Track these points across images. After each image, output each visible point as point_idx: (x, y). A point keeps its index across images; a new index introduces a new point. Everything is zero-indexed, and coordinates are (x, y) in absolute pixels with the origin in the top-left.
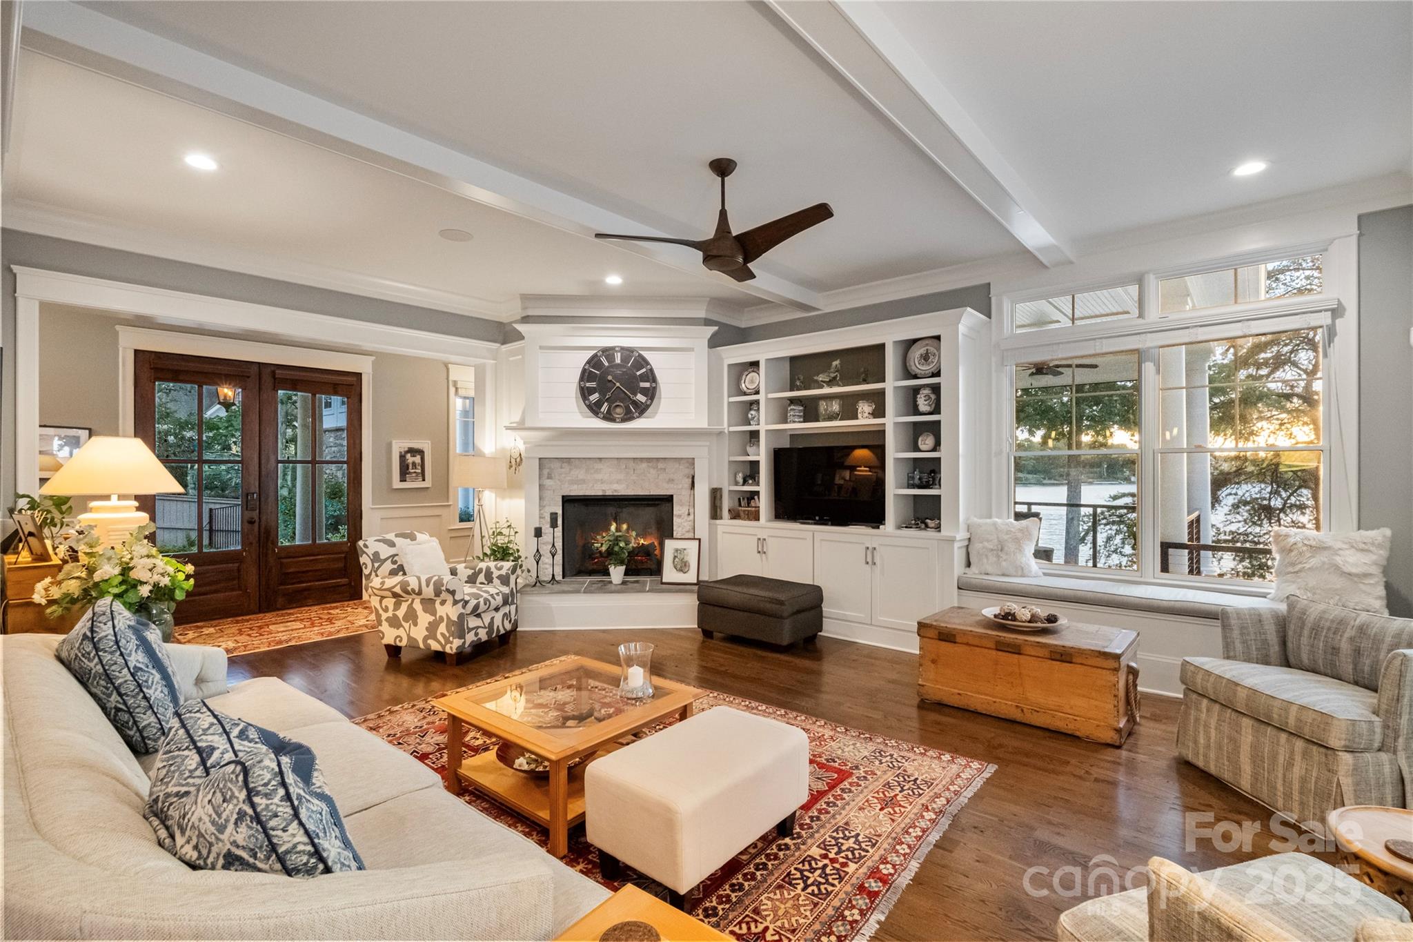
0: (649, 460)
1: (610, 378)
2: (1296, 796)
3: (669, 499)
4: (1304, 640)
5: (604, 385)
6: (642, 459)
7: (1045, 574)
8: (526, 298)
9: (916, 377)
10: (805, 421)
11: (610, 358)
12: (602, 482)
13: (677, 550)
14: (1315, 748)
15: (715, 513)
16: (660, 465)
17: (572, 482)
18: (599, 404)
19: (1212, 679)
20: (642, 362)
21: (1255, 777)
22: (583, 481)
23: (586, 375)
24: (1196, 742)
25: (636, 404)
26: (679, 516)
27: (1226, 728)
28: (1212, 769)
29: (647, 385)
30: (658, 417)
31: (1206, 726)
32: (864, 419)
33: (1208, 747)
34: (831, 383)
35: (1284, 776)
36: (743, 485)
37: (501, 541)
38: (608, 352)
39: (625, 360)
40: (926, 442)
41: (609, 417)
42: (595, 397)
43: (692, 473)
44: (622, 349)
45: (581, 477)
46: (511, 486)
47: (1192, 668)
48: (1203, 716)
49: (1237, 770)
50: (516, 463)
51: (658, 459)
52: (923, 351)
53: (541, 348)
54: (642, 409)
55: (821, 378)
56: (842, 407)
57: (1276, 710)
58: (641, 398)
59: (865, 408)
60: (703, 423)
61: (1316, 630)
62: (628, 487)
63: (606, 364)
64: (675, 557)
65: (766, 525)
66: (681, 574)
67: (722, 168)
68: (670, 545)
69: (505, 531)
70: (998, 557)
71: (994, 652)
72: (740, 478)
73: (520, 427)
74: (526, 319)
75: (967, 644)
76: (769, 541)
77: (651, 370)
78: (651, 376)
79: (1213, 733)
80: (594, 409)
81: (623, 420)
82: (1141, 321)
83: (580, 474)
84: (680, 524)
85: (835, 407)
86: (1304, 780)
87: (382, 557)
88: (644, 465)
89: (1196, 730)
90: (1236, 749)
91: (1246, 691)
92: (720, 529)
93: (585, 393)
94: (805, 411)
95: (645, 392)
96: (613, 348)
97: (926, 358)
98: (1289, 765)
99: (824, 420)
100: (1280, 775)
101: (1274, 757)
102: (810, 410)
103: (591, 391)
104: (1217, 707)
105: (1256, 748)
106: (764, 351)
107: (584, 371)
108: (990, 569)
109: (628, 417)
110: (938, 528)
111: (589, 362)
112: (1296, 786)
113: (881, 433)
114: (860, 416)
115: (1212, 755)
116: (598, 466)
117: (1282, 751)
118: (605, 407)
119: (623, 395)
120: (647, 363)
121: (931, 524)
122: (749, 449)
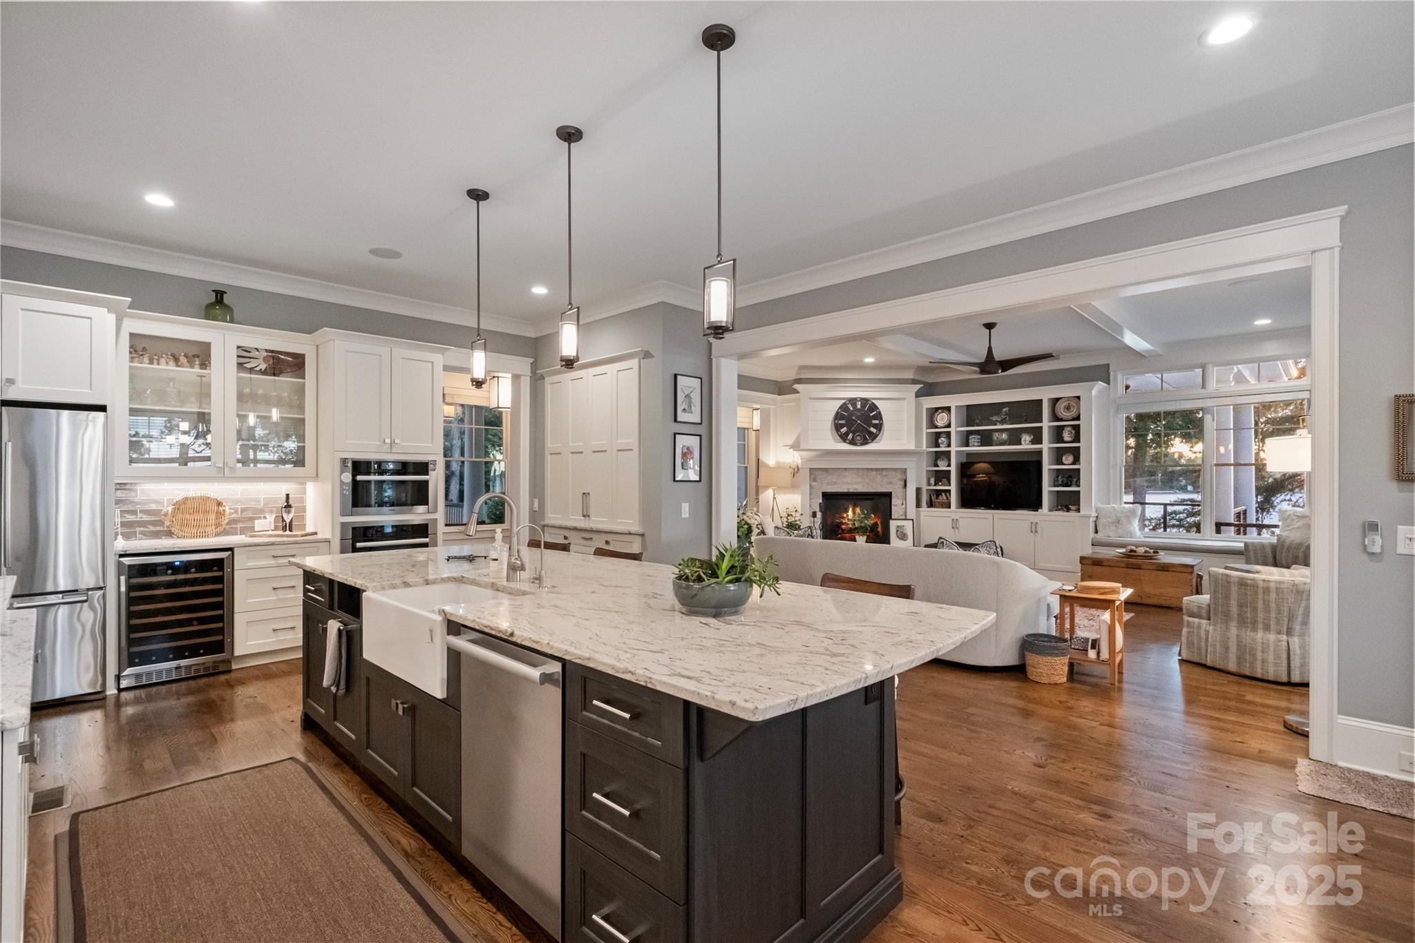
0: (877, 470)
1: (854, 418)
3: (889, 495)
4: (1284, 555)
5: (850, 423)
6: (872, 469)
8: (802, 368)
9: (1062, 420)
10: (982, 446)
11: (854, 405)
12: (848, 483)
13: (898, 527)
15: (918, 505)
16: (884, 473)
17: (828, 484)
18: (847, 434)
20: (874, 407)
22: (835, 483)
23: (838, 416)
25: (871, 433)
26: (896, 505)
29: (877, 422)
30: (882, 442)
32: (1026, 444)
34: (1002, 422)
36: (935, 485)
37: (791, 519)
38: (853, 401)
39: (863, 406)
40: (1067, 459)
41: (853, 443)
42: (844, 430)
43: (904, 477)
44: (862, 399)
45: (834, 480)
46: (793, 487)
50: (796, 471)
51: (882, 469)
52: (1065, 404)
53: (810, 399)
54: (874, 437)
55: (994, 418)
56: (1010, 436)
58: (873, 430)
59: (1026, 438)
60: (912, 447)
61: (1289, 549)
62: (863, 486)
63: (851, 409)
64: (897, 531)
65: (955, 511)
66: (903, 542)
67: (990, 326)
68: (893, 525)
69: (794, 514)
70: (1116, 526)
71: (1125, 569)
72: (932, 481)
73: (796, 446)
74: (799, 381)
75: (1110, 566)
76: (960, 520)
77: (880, 412)
78: (879, 416)
80: (844, 438)
81: (862, 445)
82: (1203, 391)
83: (832, 478)
84: (896, 510)
85: (1004, 436)
88: (874, 473)
92: (922, 514)
93: (837, 427)
94: (981, 439)
95: (875, 426)
96: (856, 399)
97: (1068, 408)
99: (997, 445)
102: (986, 439)
103: (842, 426)
106: (957, 401)
107: (837, 413)
108: (1111, 534)
109: (865, 442)
110: (1078, 510)
111: (840, 408)
113: (1040, 453)
114: (1023, 442)
116: (845, 473)
118: (850, 436)
119: (861, 428)
120: (877, 408)
121: (1073, 507)
122: (939, 463)
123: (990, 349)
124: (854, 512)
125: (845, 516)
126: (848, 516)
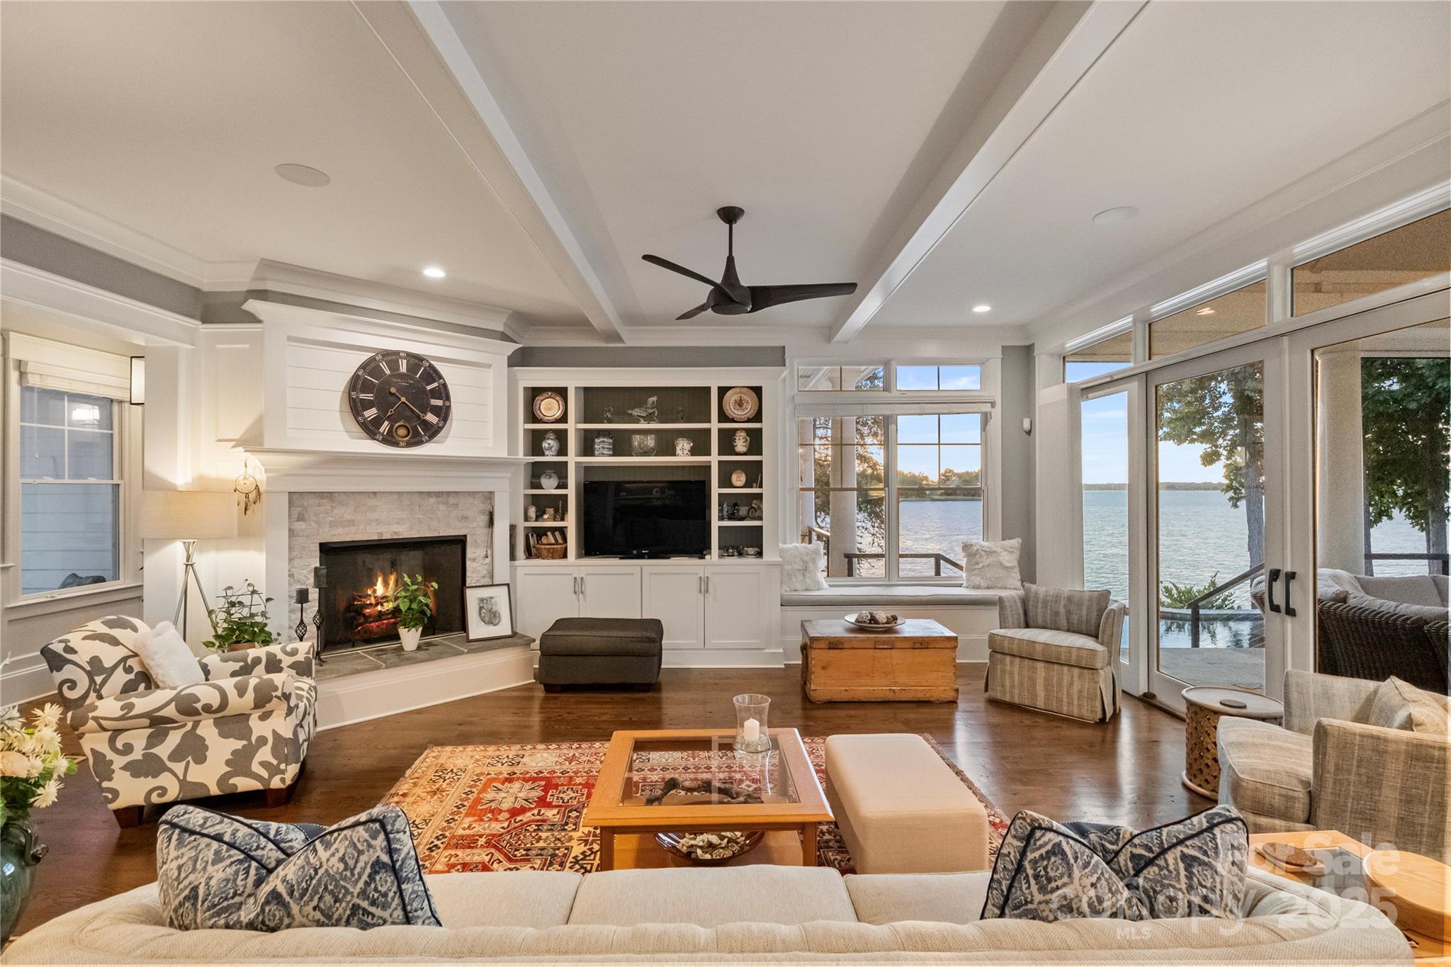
0: (438, 494)
1: (393, 390)
2: (1076, 702)
3: (461, 542)
4: (1039, 610)
5: (384, 399)
6: (429, 494)
7: (830, 586)
8: (269, 266)
9: (733, 421)
10: (614, 455)
11: (394, 365)
12: (378, 522)
13: (482, 600)
14: (1086, 671)
15: (513, 557)
16: (452, 500)
17: (333, 525)
18: (377, 422)
19: (1016, 643)
20: (433, 374)
21: (1047, 698)
22: (352, 523)
23: (356, 384)
24: (1003, 686)
25: (426, 425)
26: (474, 560)
27: (1026, 673)
28: (1017, 700)
29: (439, 403)
30: (448, 441)
31: (1011, 673)
32: (683, 455)
33: (1013, 686)
34: (649, 419)
35: (1068, 692)
36: (537, 520)
37: (237, 614)
38: (391, 357)
39: (413, 368)
40: (739, 478)
41: (390, 440)
42: (371, 413)
43: (489, 508)
44: (410, 356)
45: (347, 517)
46: (245, 535)
47: (999, 638)
48: (1008, 668)
49: (1034, 696)
50: (251, 499)
51: (448, 493)
52: (736, 397)
53: (290, 339)
54: (432, 432)
55: (636, 412)
56: (658, 441)
57: (1063, 653)
58: (430, 417)
59: (683, 446)
60: (503, 453)
61: (1045, 603)
62: (411, 528)
63: (388, 372)
64: (481, 608)
65: (574, 564)
66: (491, 627)
67: (730, 215)
68: (472, 597)
69: (246, 600)
70: (804, 575)
72: (532, 512)
73: (252, 441)
74: (263, 295)
75: (853, 648)
76: (588, 580)
77: (445, 385)
78: (443, 392)
79: (1016, 677)
80: (370, 430)
81: (409, 445)
82: (886, 394)
83: (345, 513)
84: (475, 570)
85: (650, 442)
86: (1080, 692)
87: (108, 663)
88: (432, 500)
89: (1003, 679)
90: (1034, 685)
91: (1041, 645)
92: (520, 572)
93: (356, 408)
94: (614, 444)
95: (436, 411)
96: (397, 353)
97: (740, 403)
98: (1071, 684)
99: (637, 455)
100: (1065, 693)
101: (1060, 683)
102: (621, 444)
103: (367, 405)
104: (1017, 660)
105: (1048, 682)
106: (574, 379)
107: (356, 378)
108: (798, 586)
109: (415, 441)
110: (760, 554)
111: (363, 366)
112: (1076, 697)
113: (707, 468)
114: (678, 451)
115: (1017, 691)
116: (372, 502)
117: (1065, 678)
118: (385, 427)
119: (409, 414)
120: (440, 377)
121: (751, 550)
122: (544, 481)
123: (730, 260)
124: (386, 584)
125: (369, 592)
126: (375, 591)
